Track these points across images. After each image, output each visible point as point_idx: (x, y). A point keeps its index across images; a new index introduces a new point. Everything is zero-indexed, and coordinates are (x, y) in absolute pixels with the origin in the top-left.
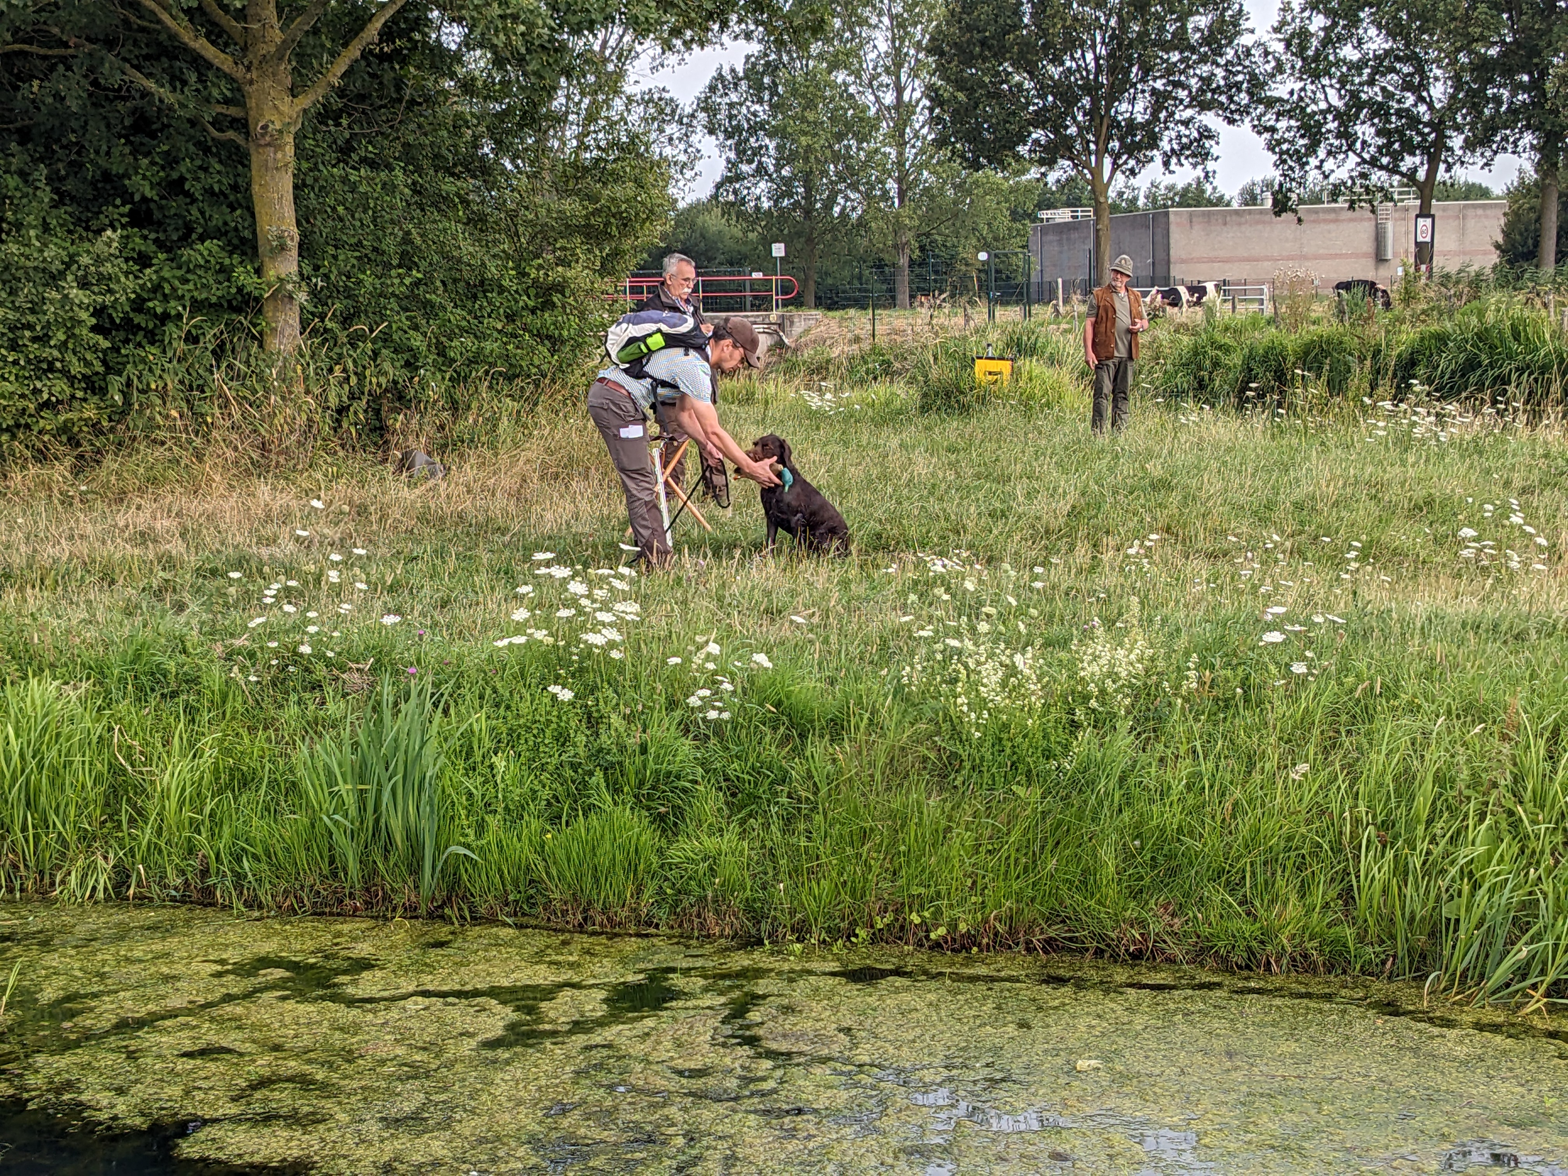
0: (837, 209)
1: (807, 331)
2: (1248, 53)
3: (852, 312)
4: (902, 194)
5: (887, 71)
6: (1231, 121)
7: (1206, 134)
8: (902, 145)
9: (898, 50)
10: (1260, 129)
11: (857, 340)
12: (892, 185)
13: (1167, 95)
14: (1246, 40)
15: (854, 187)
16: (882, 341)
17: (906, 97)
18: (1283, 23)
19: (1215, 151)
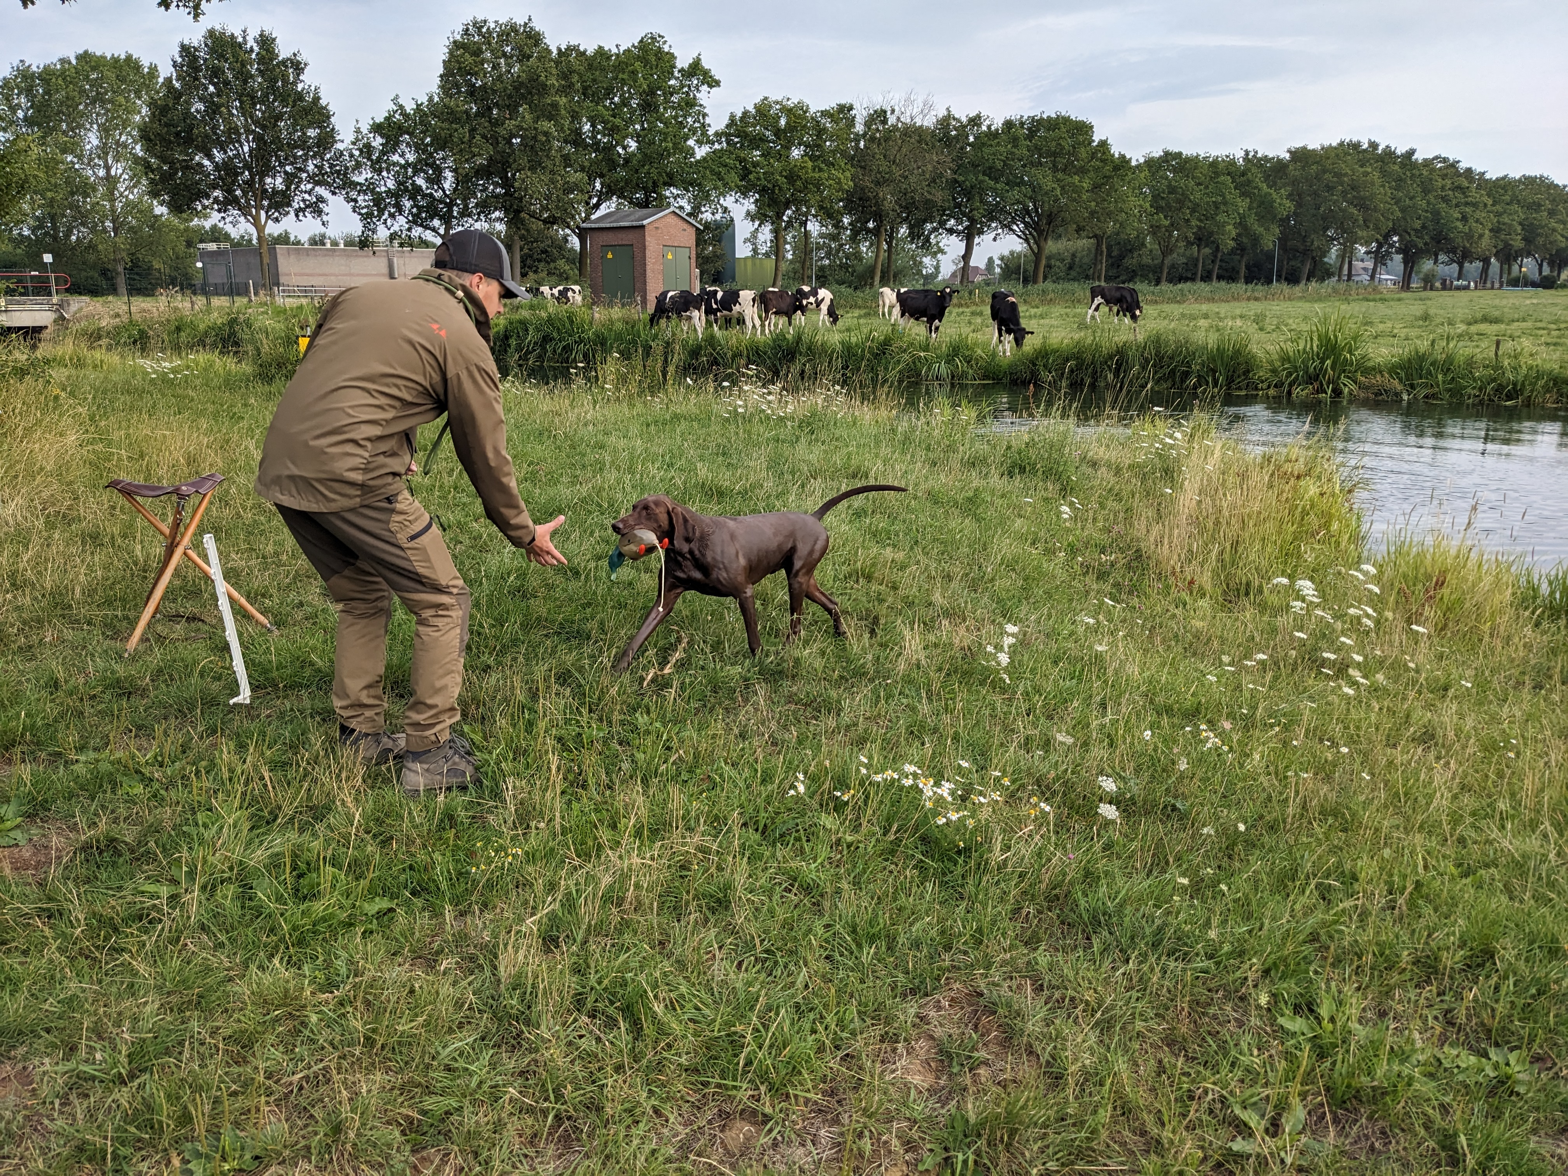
0: (74, 238)
1: (81, 309)
2: (342, 154)
3: (110, 298)
4: (115, 230)
5: (99, 157)
6: (334, 193)
7: (321, 199)
8: (112, 200)
9: (105, 144)
10: (349, 200)
11: (117, 315)
12: (108, 224)
13: (294, 175)
14: (340, 146)
15: (83, 224)
16: (137, 317)
17: (113, 172)
18: (357, 140)
19: (326, 210)
